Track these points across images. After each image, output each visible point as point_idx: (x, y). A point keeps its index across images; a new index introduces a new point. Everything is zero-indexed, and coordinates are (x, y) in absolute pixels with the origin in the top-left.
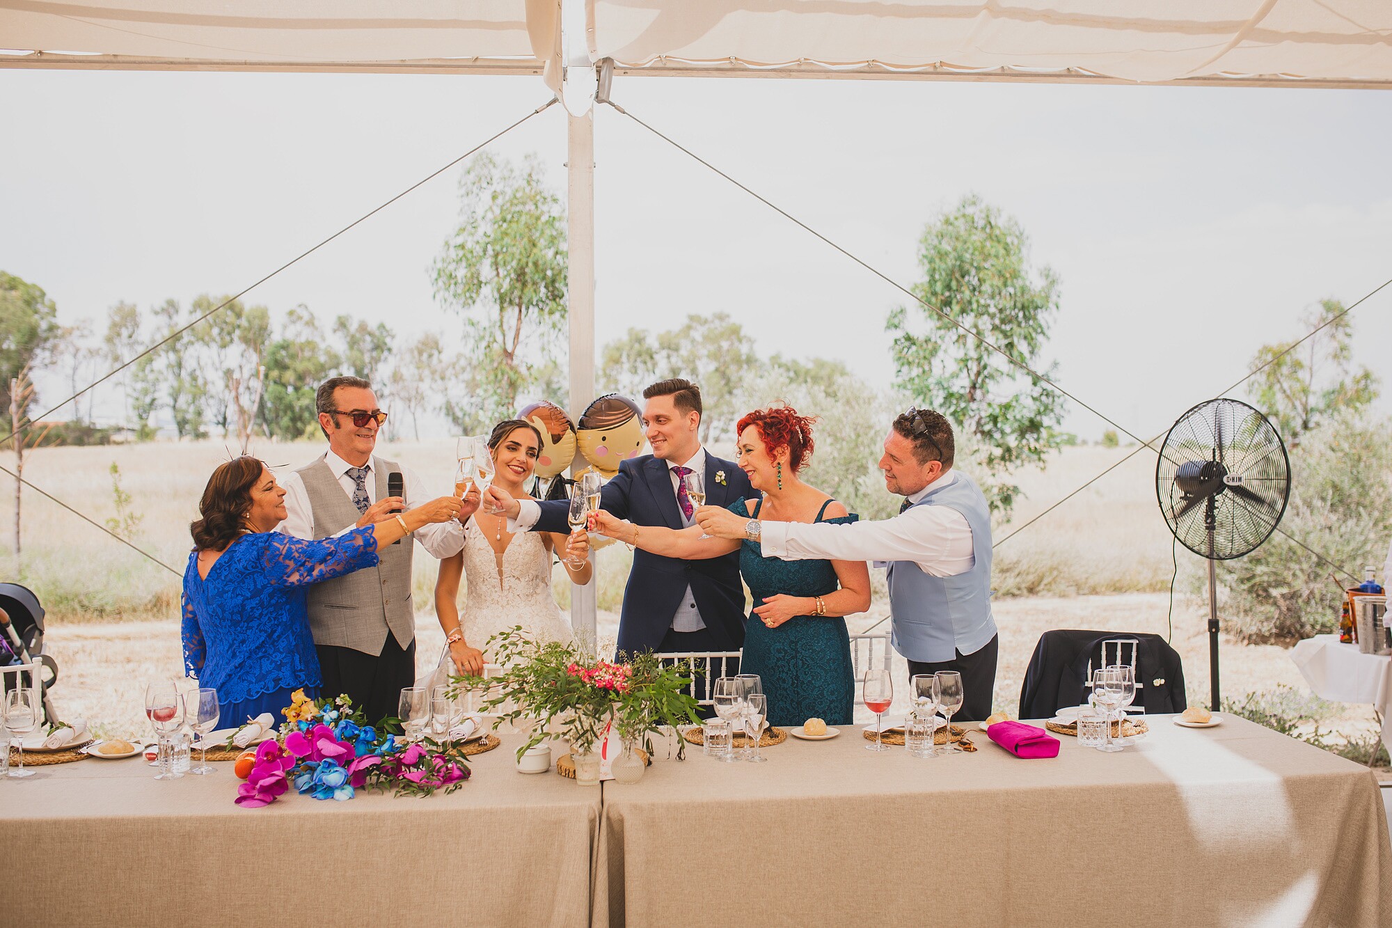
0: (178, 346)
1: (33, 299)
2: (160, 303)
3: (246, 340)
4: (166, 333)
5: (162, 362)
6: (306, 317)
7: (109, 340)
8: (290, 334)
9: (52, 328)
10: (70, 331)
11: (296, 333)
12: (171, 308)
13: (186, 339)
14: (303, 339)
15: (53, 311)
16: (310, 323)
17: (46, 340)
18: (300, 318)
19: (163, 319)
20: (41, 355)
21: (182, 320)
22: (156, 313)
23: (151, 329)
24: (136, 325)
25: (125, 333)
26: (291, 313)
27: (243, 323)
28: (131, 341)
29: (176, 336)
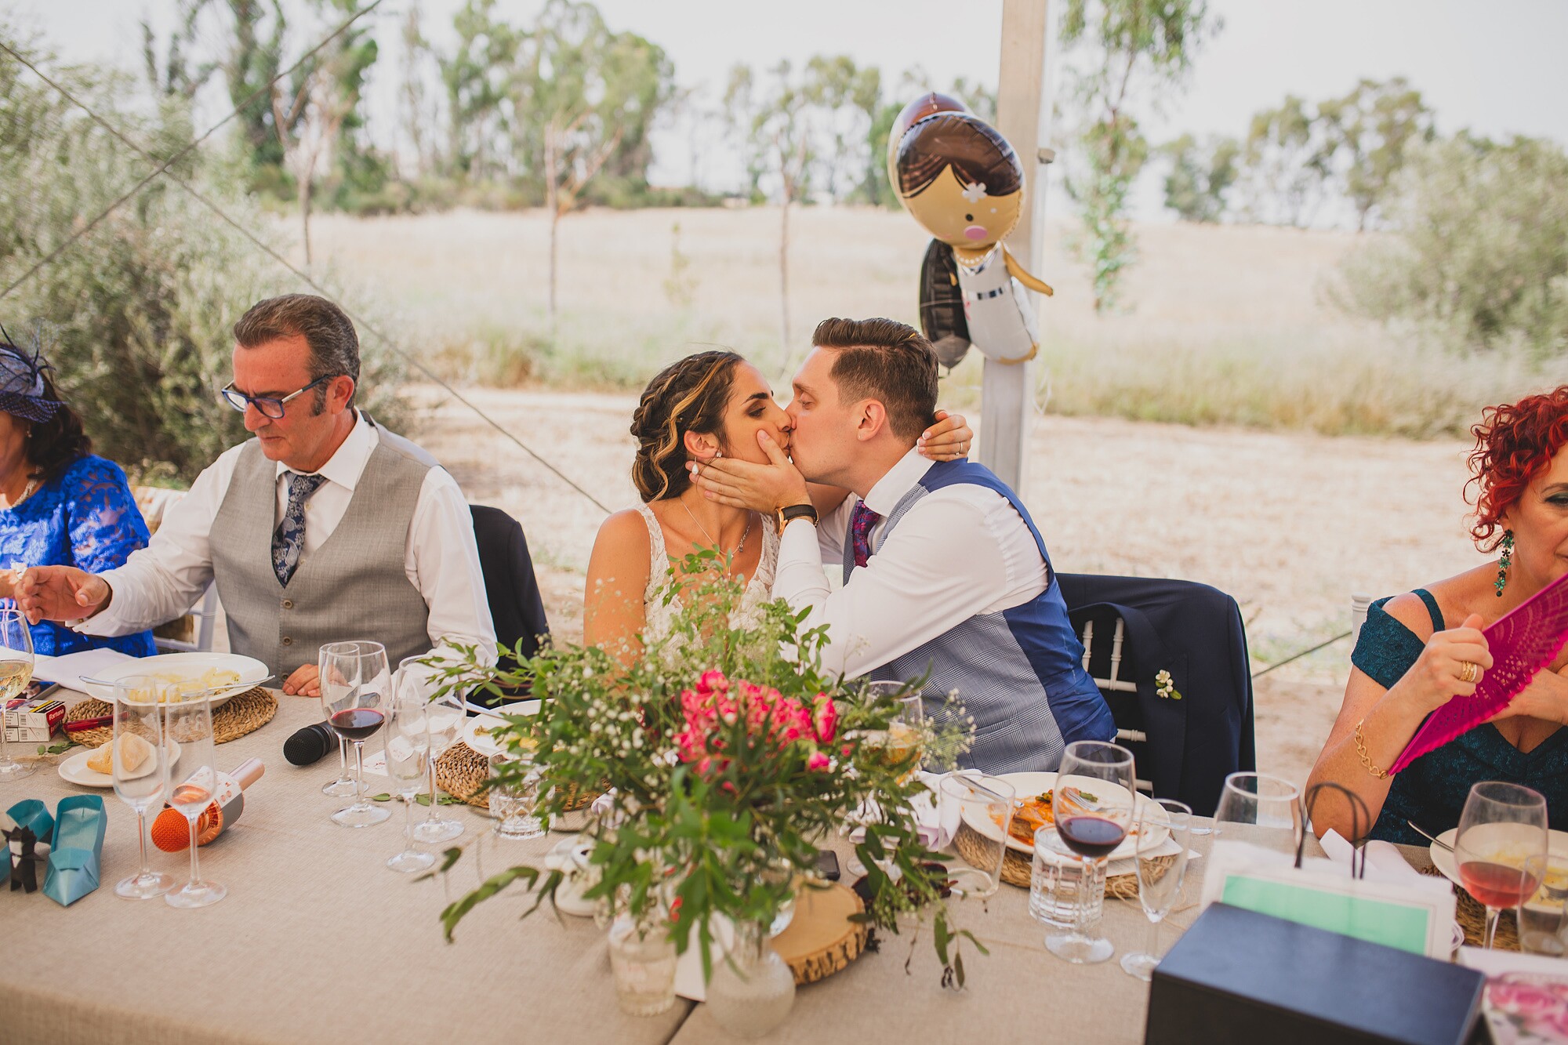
0: (793, 105)
1: (656, 57)
2: (775, 62)
3: (856, 101)
4: (780, 94)
5: (773, 126)
6: (919, 76)
7: (728, 99)
8: (902, 96)
9: (673, 89)
10: (688, 93)
12: (784, 68)
13: (799, 99)
15: (671, 72)
16: (925, 84)
17: (666, 101)
18: (913, 78)
19: (775, 80)
20: (661, 116)
21: (798, 78)
22: (770, 71)
23: (765, 89)
24: (751, 85)
25: (740, 92)
26: (906, 74)
27: (856, 82)
28: (747, 103)
29: (789, 98)
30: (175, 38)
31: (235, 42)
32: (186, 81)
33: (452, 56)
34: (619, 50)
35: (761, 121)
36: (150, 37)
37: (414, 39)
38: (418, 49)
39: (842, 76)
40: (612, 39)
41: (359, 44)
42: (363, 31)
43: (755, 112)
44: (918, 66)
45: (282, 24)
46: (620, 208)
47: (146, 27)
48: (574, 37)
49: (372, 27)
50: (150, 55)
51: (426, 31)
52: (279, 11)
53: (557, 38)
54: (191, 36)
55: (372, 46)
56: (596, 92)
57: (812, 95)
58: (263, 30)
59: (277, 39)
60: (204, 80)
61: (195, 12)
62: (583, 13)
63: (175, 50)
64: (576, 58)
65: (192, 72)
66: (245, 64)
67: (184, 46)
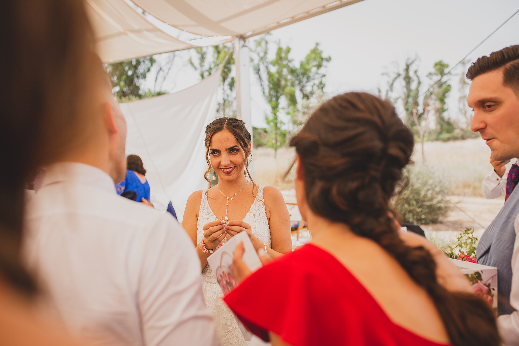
30: (387, 91)
31: (405, 90)
36: (380, 92)
37: (463, 82)
41: (444, 86)
42: (446, 82)
45: (419, 83)
47: (379, 89)
49: (449, 80)
52: (419, 79)
54: (392, 90)
55: (449, 86)
58: (413, 86)
59: (418, 87)
61: (393, 83)
63: (387, 94)
66: (408, 96)
67: (389, 93)
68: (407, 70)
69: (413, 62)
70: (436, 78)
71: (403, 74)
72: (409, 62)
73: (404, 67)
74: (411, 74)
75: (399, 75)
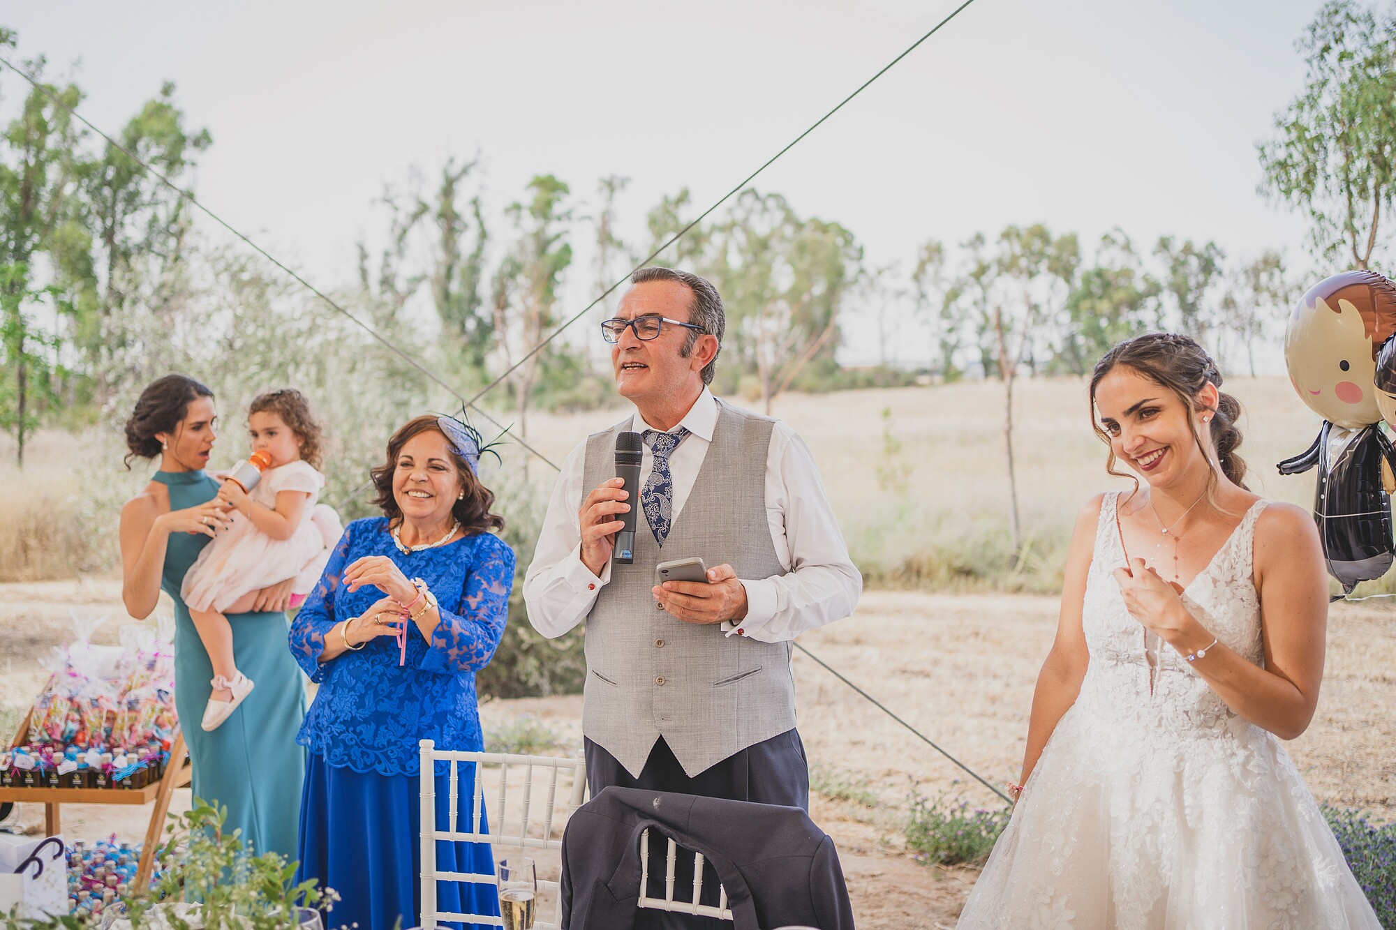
1: (844, 241)
2: (968, 236)
3: (1053, 270)
4: (973, 267)
5: (965, 301)
6: (1120, 239)
7: (916, 277)
8: (1104, 262)
9: (861, 271)
10: (877, 274)
11: (1113, 260)
12: (979, 239)
14: (1117, 267)
15: (861, 254)
16: (1127, 247)
17: (855, 281)
18: (1113, 242)
19: (968, 253)
20: (850, 299)
21: (991, 251)
22: (962, 245)
23: (957, 265)
24: (941, 261)
25: (930, 269)
26: (1105, 238)
27: (1051, 251)
28: (937, 279)
29: (982, 270)
30: (387, 254)
31: (441, 255)
32: (396, 293)
33: (644, 255)
34: (807, 234)
35: (954, 295)
36: (364, 256)
37: (606, 238)
38: (611, 250)
39: (1037, 245)
40: (799, 226)
41: (554, 249)
42: (558, 237)
43: (946, 287)
44: (1118, 229)
45: (483, 235)
46: (811, 391)
47: (362, 248)
48: (761, 227)
49: (566, 232)
50: (364, 273)
51: (618, 231)
52: (481, 224)
53: (746, 229)
54: (401, 252)
55: (567, 250)
56: (783, 278)
57: (1007, 266)
58: (466, 243)
59: (480, 248)
60: (411, 292)
61: (405, 231)
62: (771, 203)
63: (386, 265)
64: (764, 245)
65: (401, 285)
66: (449, 275)
67: (394, 261)
68: (448, 191)
69: (465, 171)
70: (530, 224)
71: (435, 205)
72: (455, 170)
73: (437, 182)
74: (461, 204)
75: (423, 209)
